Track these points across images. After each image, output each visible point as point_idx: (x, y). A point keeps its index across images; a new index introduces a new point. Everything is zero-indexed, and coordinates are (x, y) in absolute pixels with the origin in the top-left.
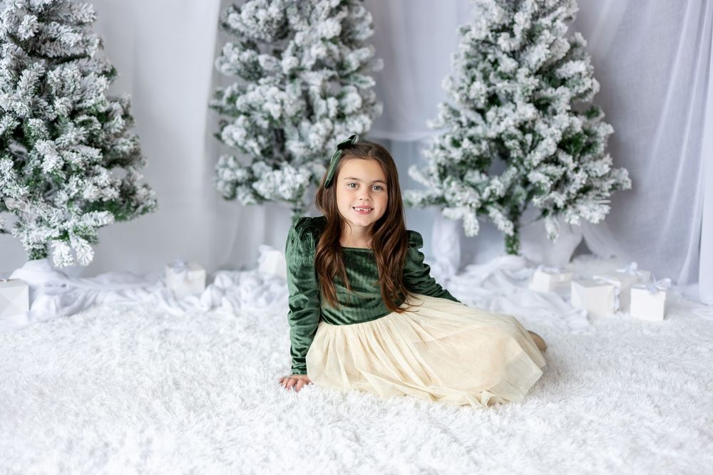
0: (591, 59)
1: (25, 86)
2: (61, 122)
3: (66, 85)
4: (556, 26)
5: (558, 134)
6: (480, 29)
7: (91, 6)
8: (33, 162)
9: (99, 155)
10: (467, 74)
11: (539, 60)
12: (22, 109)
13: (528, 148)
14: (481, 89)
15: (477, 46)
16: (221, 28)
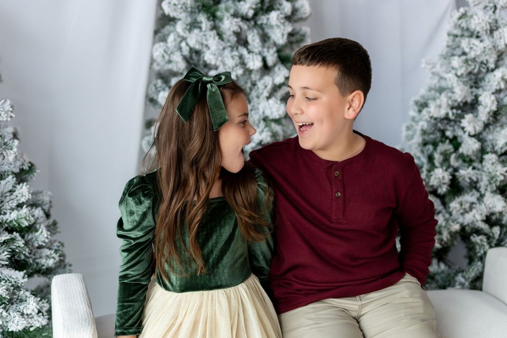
6: (440, 106)
7: (8, 102)
9: (23, 278)
10: (422, 152)
13: (495, 242)
14: (443, 177)
16: (148, 103)
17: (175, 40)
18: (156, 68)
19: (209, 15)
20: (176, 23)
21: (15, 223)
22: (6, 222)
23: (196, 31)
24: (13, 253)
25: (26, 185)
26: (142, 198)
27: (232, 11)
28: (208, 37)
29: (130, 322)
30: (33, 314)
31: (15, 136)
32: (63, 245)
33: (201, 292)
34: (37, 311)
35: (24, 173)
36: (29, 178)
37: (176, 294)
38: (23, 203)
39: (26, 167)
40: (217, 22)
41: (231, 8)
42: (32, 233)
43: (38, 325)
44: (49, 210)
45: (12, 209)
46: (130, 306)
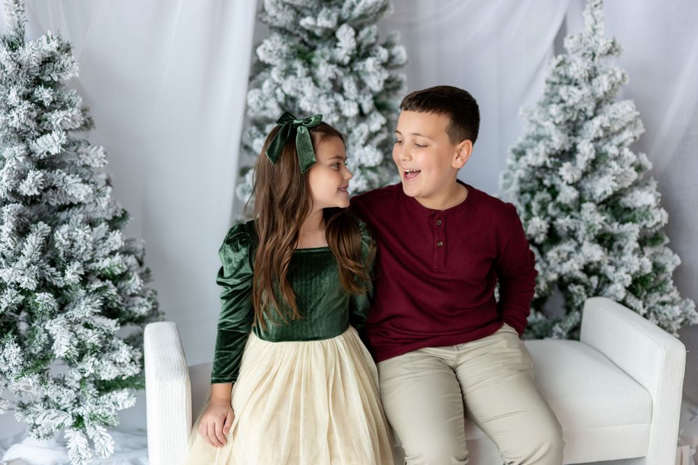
0: (657, 185)
1: (30, 254)
2: (71, 289)
3: (76, 245)
4: (623, 156)
5: (627, 279)
6: (537, 155)
7: (102, 148)
8: (40, 337)
9: (116, 326)
10: (520, 200)
11: (605, 192)
12: (29, 282)
13: (593, 291)
14: (541, 226)
15: (534, 173)
16: (243, 150)
17: (270, 87)
18: (251, 114)
19: (305, 61)
20: (271, 69)
21: (107, 270)
22: (98, 270)
23: (291, 78)
24: (106, 301)
25: (119, 232)
26: (239, 246)
27: (328, 58)
28: (303, 84)
29: (226, 369)
30: (126, 362)
31: (108, 183)
32: (156, 293)
33: (296, 343)
34: (129, 360)
35: (117, 220)
36: (122, 226)
37: (271, 343)
38: (116, 251)
39: (119, 215)
40: (313, 68)
41: (326, 54)
42: (125, 280)
43: (130, 374)
44: (142, 258)
45: (105, 257)
46: (226, 354)
